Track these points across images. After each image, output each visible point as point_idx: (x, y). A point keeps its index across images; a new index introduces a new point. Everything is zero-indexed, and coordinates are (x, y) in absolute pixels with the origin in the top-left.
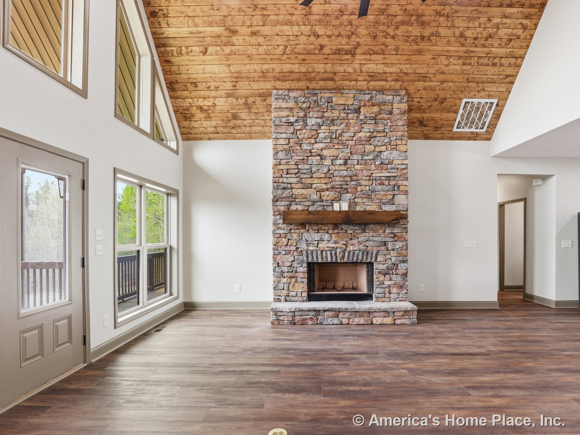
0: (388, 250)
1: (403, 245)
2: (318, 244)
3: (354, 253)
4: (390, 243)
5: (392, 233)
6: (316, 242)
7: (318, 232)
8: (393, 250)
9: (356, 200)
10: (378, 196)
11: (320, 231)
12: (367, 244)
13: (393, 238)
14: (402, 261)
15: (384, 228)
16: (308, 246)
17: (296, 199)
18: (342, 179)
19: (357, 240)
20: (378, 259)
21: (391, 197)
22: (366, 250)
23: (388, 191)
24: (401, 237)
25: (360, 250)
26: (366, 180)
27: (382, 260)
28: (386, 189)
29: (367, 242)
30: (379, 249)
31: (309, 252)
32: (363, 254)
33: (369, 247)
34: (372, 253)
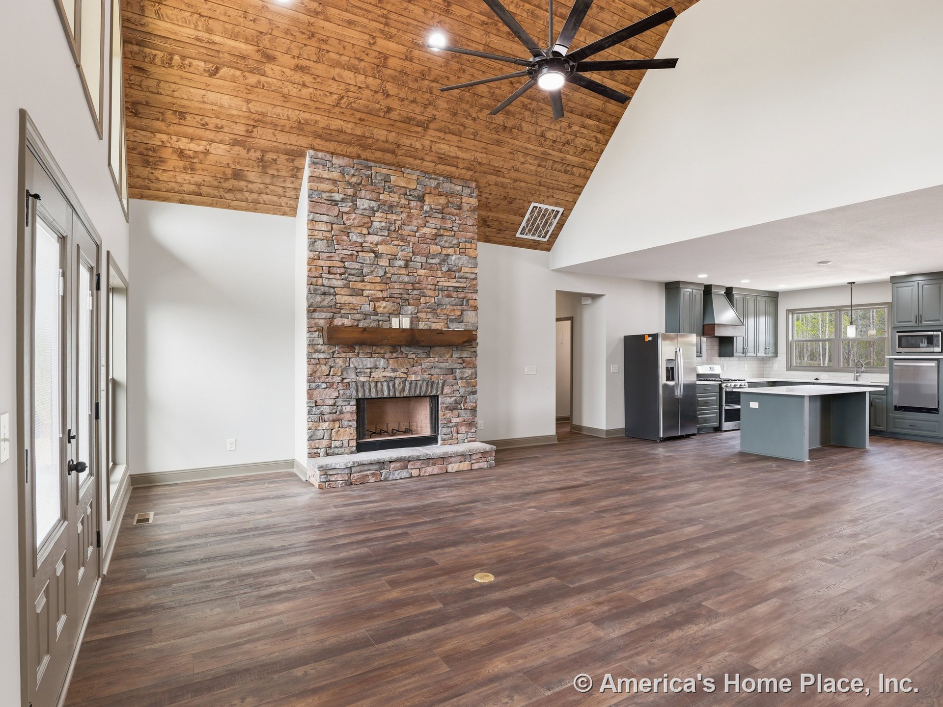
0: (455, 380)
1: (472, 373)
2: (370, 373)
3: (416, 384)
4: (458, 371)
5: (460, 358)
6: (369, 370)
7: (371, 357)
8: (461, 379)
9: (419, 315)
10: (445, 312)
11: (373, 356)
12: (433, 371)
13: (461, 363)
14: (471, 392)
15: (451, 352)
16: (357, 376)
17: (341, 309)
18: (402, 286)
19: (420, 367)
20: (445, 391)
21: (459, 313)
22: (431, 379)
23: (456, 305)
24: (470, 363)
25: (423, 380)
26: (431, 289)
27: (449, 392)
28: (454, 303)
29: (432, 370)
30: (446, 377)
31: (359, 385)
32: (427, 385)
33: (434, 376)
34: (438, 383)
